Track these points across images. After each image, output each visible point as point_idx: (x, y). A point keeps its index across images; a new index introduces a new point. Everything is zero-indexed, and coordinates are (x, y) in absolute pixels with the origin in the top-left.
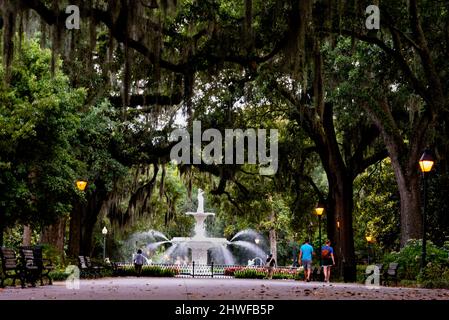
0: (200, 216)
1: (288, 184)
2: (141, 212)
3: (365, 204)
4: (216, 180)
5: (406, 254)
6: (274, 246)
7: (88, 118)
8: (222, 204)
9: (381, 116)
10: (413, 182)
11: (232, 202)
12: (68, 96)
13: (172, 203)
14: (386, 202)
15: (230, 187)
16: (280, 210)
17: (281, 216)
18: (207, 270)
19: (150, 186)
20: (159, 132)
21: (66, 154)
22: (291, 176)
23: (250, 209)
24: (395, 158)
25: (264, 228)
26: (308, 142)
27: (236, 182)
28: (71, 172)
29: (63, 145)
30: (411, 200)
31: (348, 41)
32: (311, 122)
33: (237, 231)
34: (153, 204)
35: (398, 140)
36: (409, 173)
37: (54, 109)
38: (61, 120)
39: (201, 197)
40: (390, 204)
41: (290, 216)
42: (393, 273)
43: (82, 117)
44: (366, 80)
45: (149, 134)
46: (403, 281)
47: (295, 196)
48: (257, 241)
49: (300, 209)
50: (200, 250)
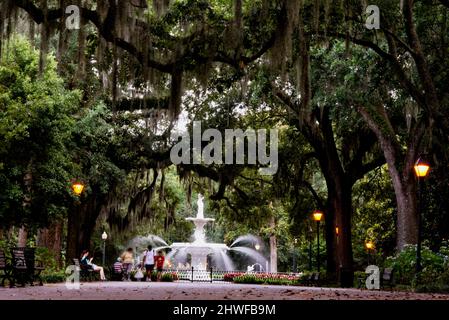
0: (200, 222)
1: (287, 189)
2: (141, 217)
3: (364, 211)
4: (216, 186)
5: (402, 259)
6: (274, 252)
7: (83, 120)
8: (222, 210)
9: (379, 121)
10: (410, 187)
11: (231, 207)
12: (62, 98)
13: (171, 208)
14: (385, 208)
15: (229, 192)
16: (281, 216)
17: (281, 222)
18: (206, 276)
19: (149, 191)
20: (159, 137)
21: (61, 156)
22: (289, 181)
23: (249, 214)
24: (392, 163)
25: (264, 234)
26: (307, 148)
27: (235, 187)
28: (65, 174)
29: (58, 147)
30: (408, 206)
31: (343, 45)
32: (310, 128)
33: (237, 237)
34: (153, 209)
35: (395, 146)
36: (406, 178)
37: (48, 110)
38: (55, 121)
39: (200, 202)
40: (390, 211)
41: (289, 222)
42: (388, 278)
43: (78, 120)
44: (362, 85)
45: (148, 138)
46: (398, 286)
47: (294, 202)
48: (257, 247)
49: (300, 215)
50: (200, 256)
